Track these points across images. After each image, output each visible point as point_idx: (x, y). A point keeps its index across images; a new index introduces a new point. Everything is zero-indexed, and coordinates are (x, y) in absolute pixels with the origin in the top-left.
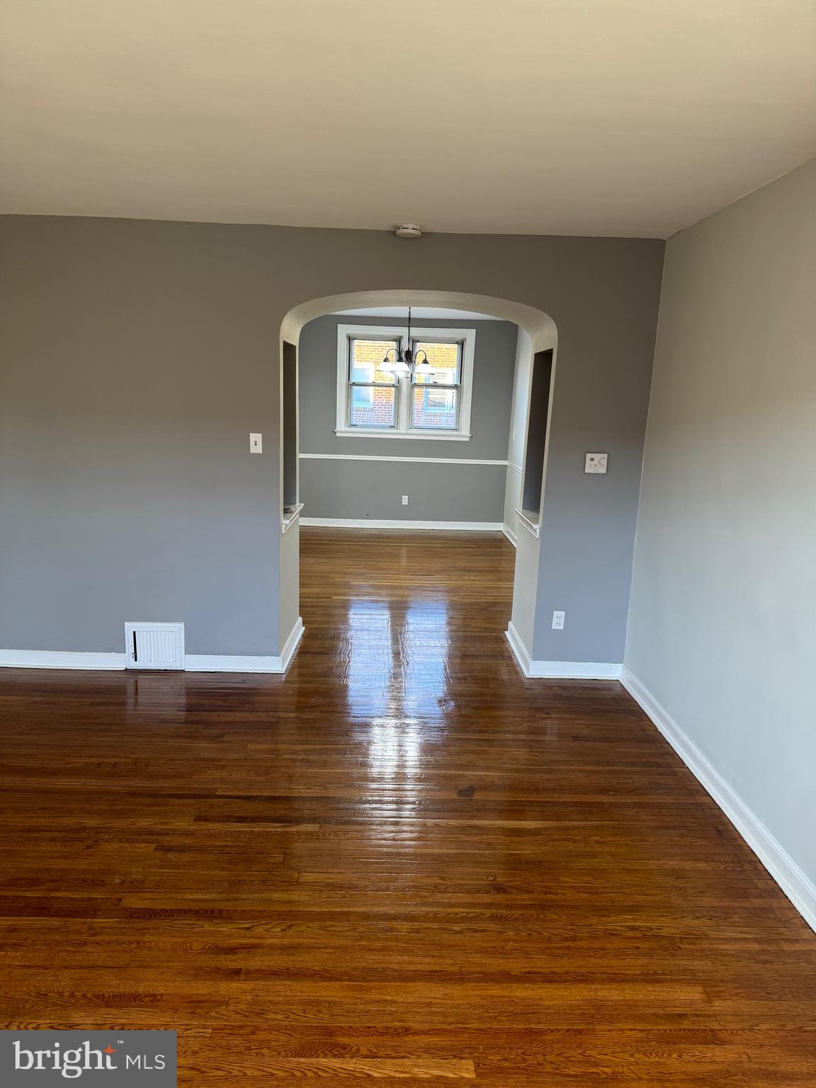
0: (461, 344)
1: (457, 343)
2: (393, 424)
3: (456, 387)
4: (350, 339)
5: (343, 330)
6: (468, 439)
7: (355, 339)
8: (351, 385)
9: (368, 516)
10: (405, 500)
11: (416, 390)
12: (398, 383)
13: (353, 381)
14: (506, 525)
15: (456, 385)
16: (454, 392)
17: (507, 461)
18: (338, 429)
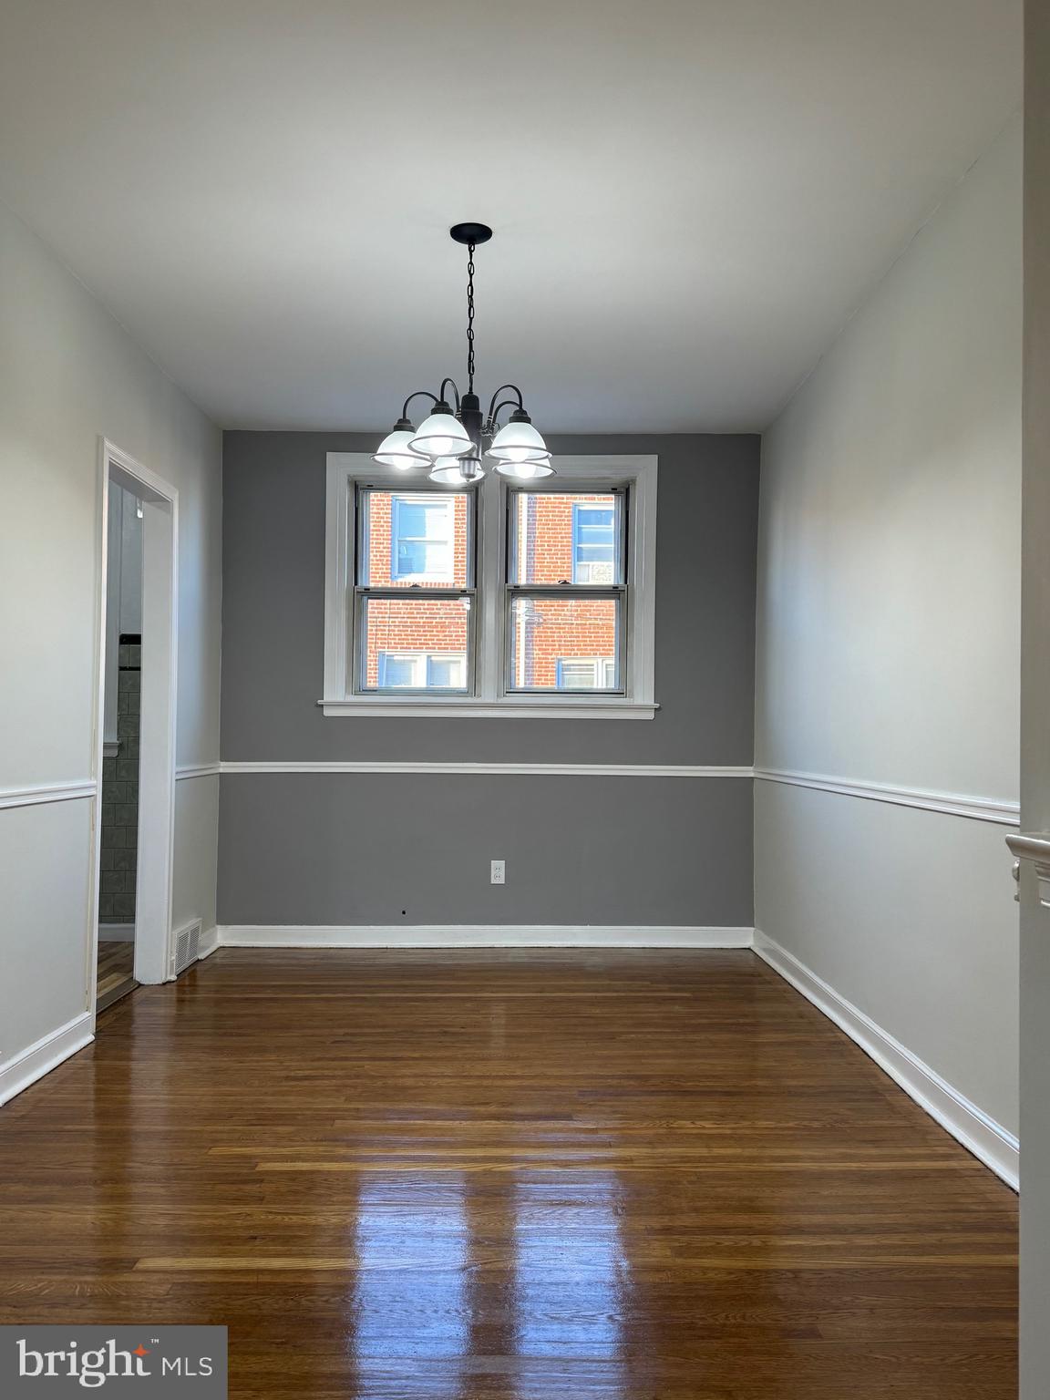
0: (624, 492)
1: (614, 491)
3: (614, 592)
4: (358, 490)
5: (341, 468)
6: (650, 715)
7: (371, 488)
8: (361, 595)
9: (404, 916)
10: (498, 872)
12: (476, 587)
13: (365, 585)
14: (761, 932)
15: (614, 588)
16: (611, 604)
17: (751, 768)
18: (328, 697)
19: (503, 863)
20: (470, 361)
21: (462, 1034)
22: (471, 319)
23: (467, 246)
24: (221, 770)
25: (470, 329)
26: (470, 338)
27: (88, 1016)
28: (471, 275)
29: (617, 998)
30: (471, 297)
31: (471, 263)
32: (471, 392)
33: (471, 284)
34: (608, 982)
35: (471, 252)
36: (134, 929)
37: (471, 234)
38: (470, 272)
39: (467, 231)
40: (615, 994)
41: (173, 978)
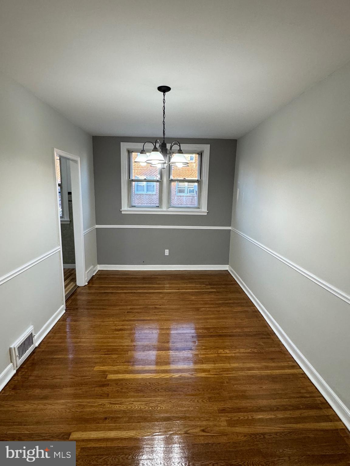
0: (201, 154)
1: (198, 154)
2: (158, 205)
3: (197, 181)
4: (129, 152)
5: (124, 146)
6: (206, 214)
7: (133, 152)
8: (130, 181)
9: (144, 263)
10: (167, 252)
11: (173, 183)
12: (161, 179)
13: (132, 179)
14: (230, 267)
15: (198, 180)
16: (196, 184)
17: (230, 227)
18: (123, 209)
19: (168, 250)
20: (164, 132)
21: (160, 308)
22: (164, 118)
23: (163, 93)
24: (96, 227)
25: (164, 121)
26: (164, 124)
27: (63, 306)
28: (164, 103)
29: (198, 292)
30: (164, 110)
31: (164, 99)
32: (164, 142)
33: (164, 106)
34: (195, 285)
35: (164, 95)
36: (75, 265)
37: (164, 89)
38: (164, 102)
39: (163, 89)
40: (197, 290)
41: (87, 284)
